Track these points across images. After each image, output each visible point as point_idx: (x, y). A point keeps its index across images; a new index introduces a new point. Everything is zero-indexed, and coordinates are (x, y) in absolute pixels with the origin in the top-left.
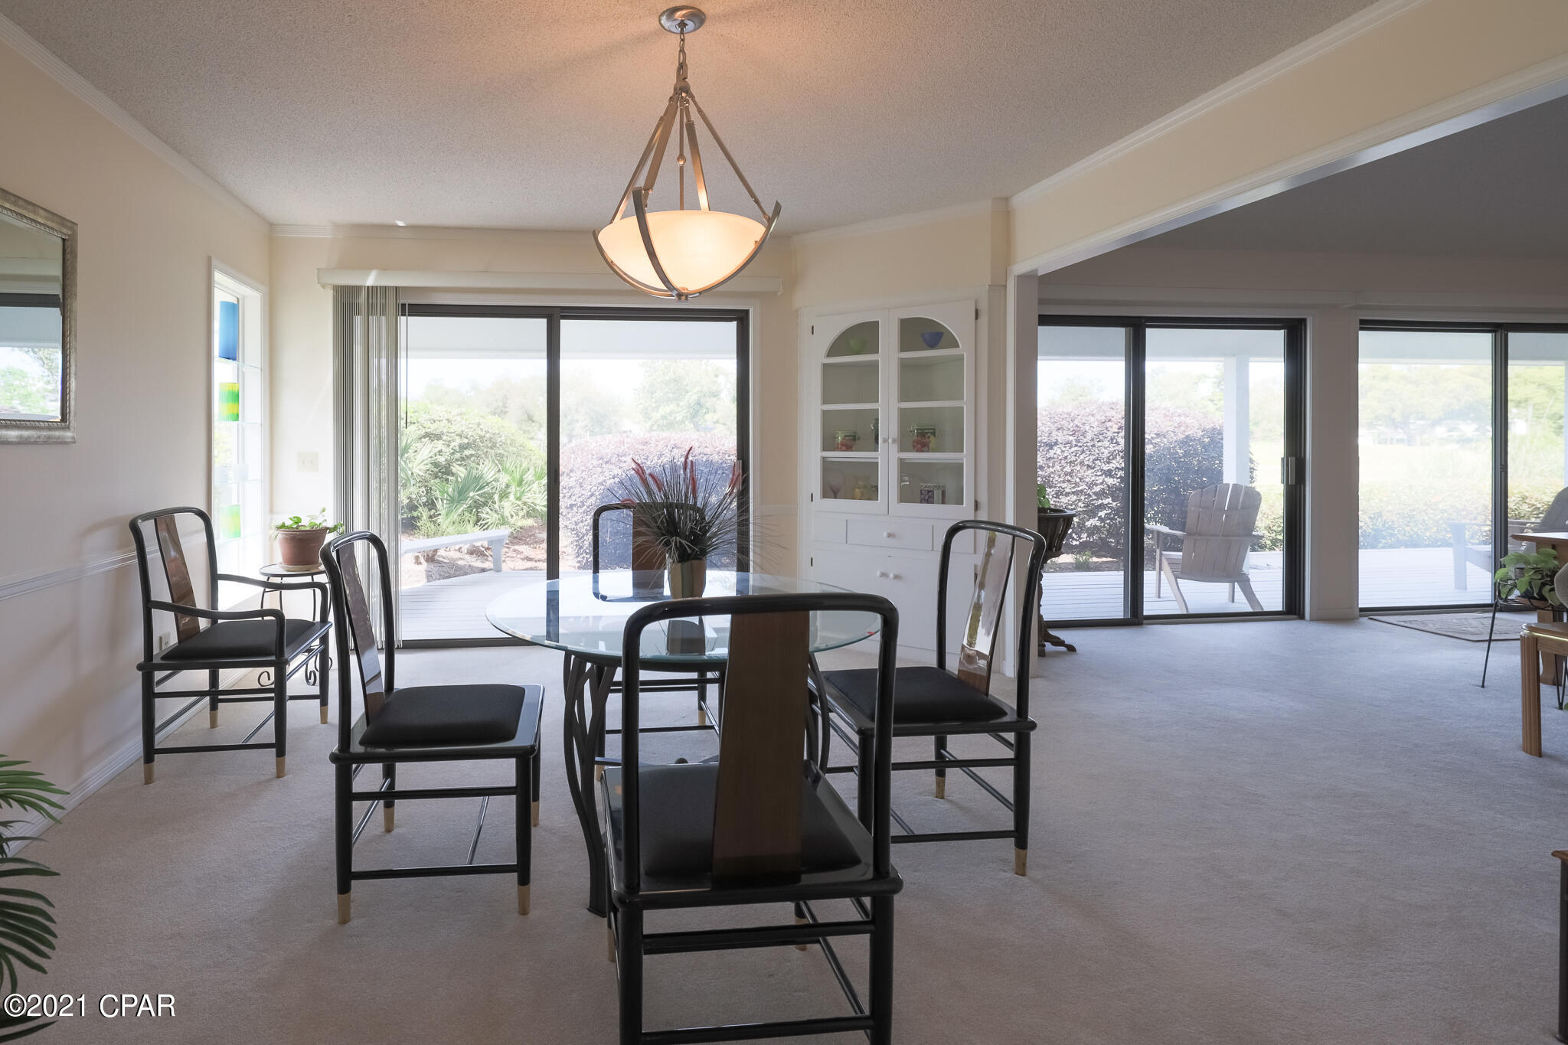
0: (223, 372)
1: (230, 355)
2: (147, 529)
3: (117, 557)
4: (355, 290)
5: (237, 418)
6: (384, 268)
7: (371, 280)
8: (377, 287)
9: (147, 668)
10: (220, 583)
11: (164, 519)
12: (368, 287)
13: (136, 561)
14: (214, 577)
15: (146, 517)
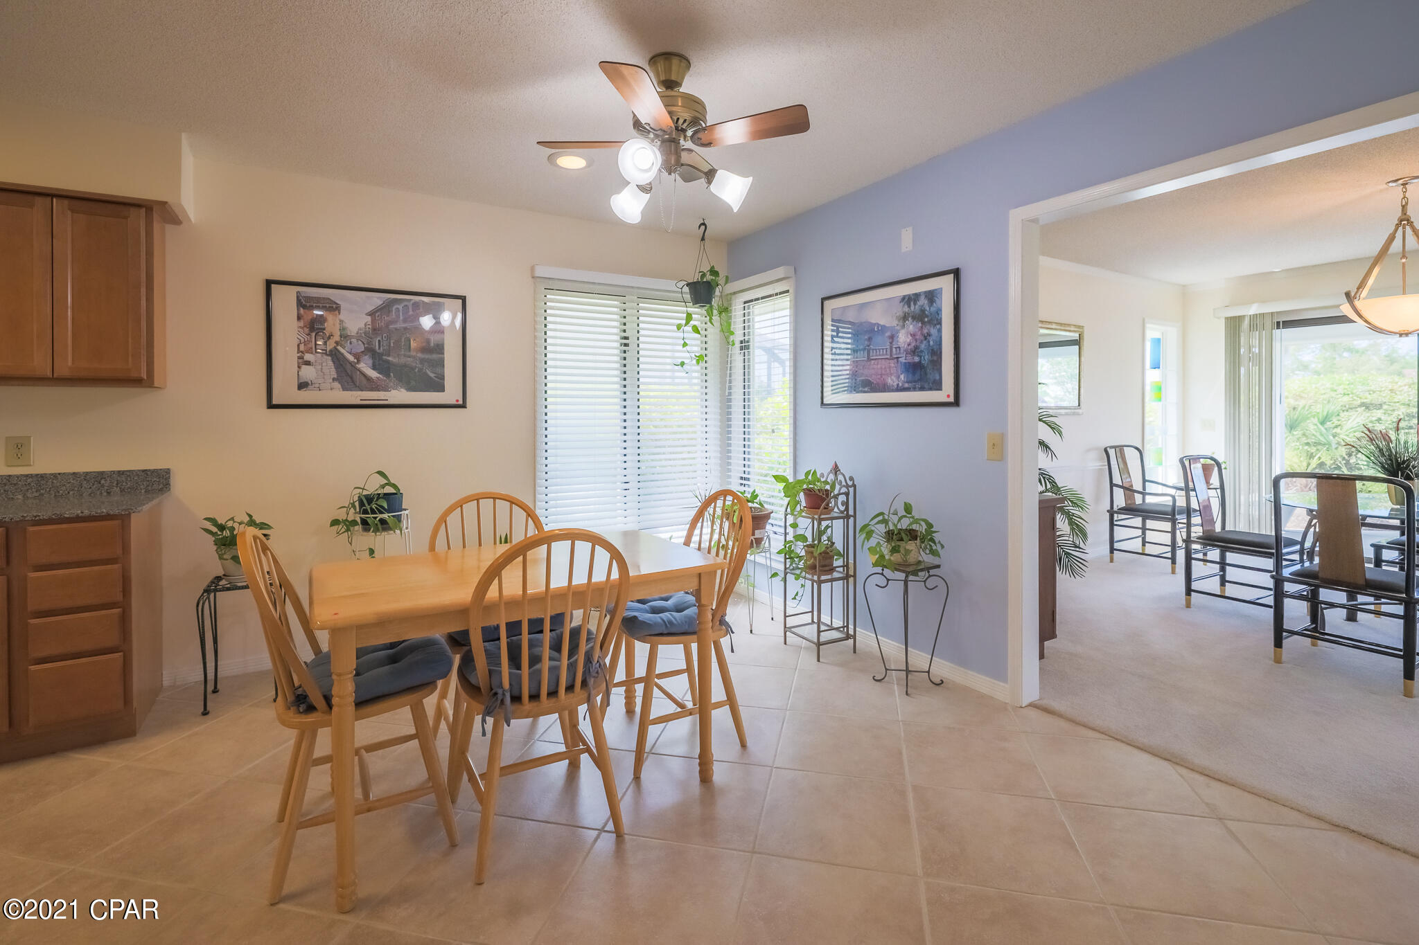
0: (1152, 376)
1: (1156, 366)
2: (1112, 452)
3: (1096, 463)
4: (1239, 319)
5: (1160, 400)
6: (1264, 302)
7: (1254, 309)
8: (1257, 315)
9: (1111, 513)
10: (1147, 483)
11: (1120, 449)
12: (1250, 316)
13: (1107, 467)
14: (1144, 481)
15: (1111, 447)
